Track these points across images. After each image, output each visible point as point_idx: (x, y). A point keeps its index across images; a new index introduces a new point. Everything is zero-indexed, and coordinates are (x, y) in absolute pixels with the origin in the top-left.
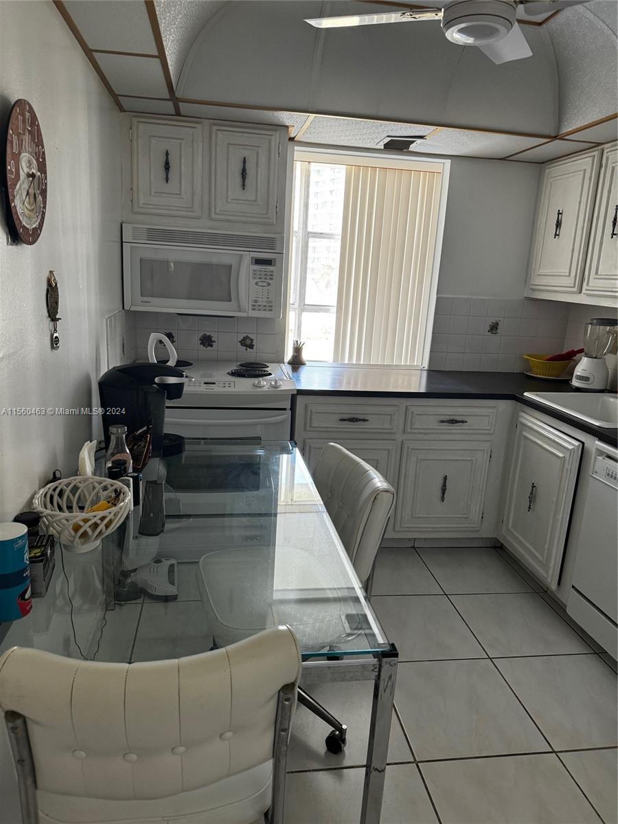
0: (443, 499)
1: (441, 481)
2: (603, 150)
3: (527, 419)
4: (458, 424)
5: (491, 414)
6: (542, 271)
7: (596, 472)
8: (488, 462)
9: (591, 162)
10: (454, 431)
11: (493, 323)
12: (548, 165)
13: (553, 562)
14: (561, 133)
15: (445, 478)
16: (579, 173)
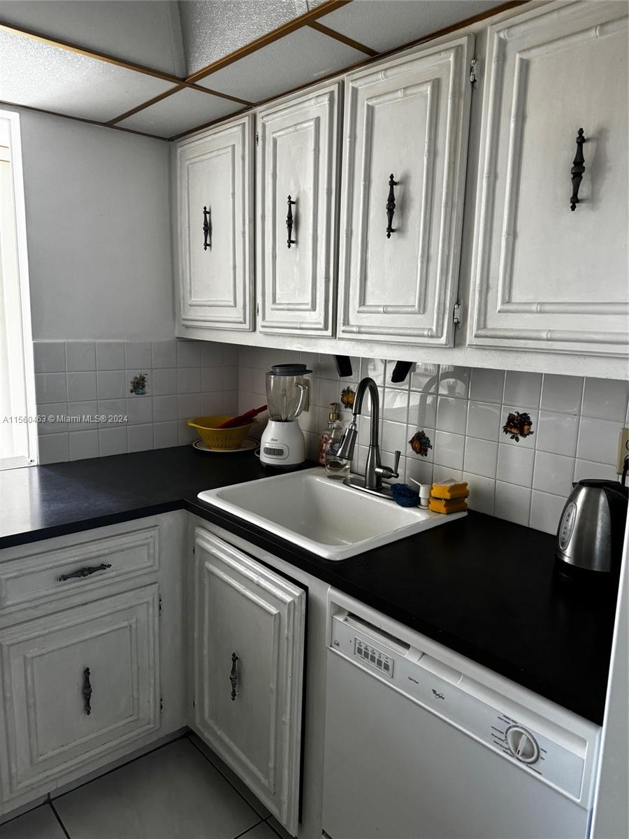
0: (88, 709)
1: (78, 680)
2: (255, 117)
3: (209, 542)
4: (96, 573)
5: (152, 540)
6: (195, 299)
7: (338, 644)
8: (157, 619)
9: (240, 133)
10: (88, 588)
11: (136, 378)
12: (179, 142)
13: (285, 793)
14: (191, 73)
15: (87, 672)
16: (225, 151)
